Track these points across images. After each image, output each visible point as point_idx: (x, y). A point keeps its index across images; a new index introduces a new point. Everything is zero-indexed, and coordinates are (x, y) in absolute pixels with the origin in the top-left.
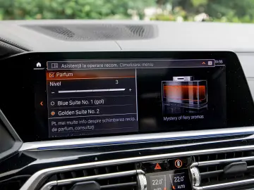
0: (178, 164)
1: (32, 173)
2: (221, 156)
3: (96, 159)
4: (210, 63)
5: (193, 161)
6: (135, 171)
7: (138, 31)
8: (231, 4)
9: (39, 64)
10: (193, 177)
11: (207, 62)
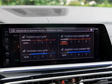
2: (96, 76)
3: (32, 78)
4: (91, 30)
5: (81, 79)
7: (58, 12)
11: (90, 29)
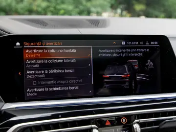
0: (124, 121)
1: (11, 126)
3: (60, 116)
5: (135, 119)
6: (90, 126)
8: (162, 9)
9: (18, 44)
10: (135, 131)
